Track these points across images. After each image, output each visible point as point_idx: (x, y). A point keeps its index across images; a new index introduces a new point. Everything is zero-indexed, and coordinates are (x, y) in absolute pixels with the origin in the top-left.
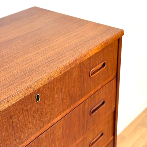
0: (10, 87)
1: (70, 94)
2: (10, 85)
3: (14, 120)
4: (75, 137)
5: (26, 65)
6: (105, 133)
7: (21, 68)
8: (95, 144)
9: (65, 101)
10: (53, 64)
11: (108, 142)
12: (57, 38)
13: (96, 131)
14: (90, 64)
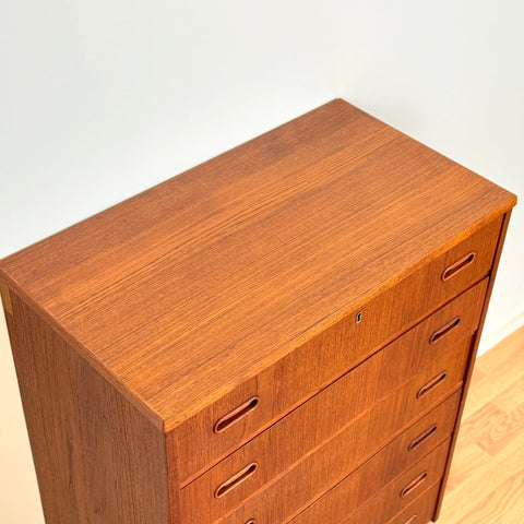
0: (324, 300)
1: (403, 310)
2: (324, 296)
3: (323, 349)
4: (397, 379)
5: (343, 259)
6: (449, 375)
7: (337, 263)
8: (426, 393)
9: (394, 320)
10: (386, 263)
11: (451, 391)
12: (391, 201)
13: (434, 370)
14: (446, 260)
